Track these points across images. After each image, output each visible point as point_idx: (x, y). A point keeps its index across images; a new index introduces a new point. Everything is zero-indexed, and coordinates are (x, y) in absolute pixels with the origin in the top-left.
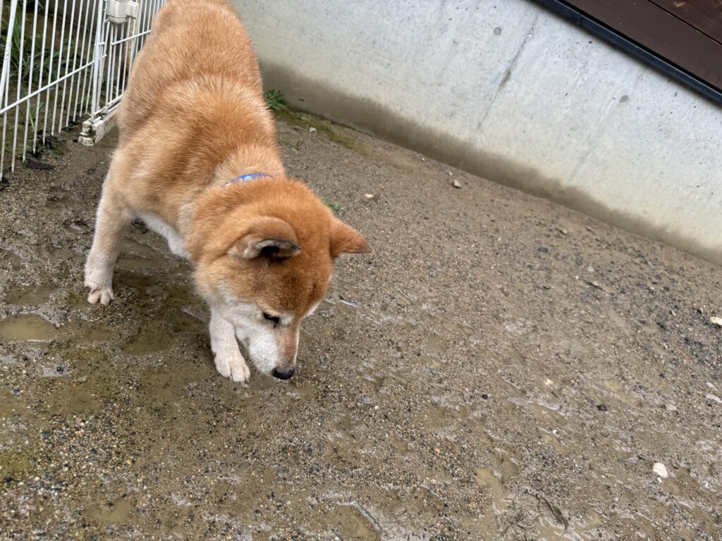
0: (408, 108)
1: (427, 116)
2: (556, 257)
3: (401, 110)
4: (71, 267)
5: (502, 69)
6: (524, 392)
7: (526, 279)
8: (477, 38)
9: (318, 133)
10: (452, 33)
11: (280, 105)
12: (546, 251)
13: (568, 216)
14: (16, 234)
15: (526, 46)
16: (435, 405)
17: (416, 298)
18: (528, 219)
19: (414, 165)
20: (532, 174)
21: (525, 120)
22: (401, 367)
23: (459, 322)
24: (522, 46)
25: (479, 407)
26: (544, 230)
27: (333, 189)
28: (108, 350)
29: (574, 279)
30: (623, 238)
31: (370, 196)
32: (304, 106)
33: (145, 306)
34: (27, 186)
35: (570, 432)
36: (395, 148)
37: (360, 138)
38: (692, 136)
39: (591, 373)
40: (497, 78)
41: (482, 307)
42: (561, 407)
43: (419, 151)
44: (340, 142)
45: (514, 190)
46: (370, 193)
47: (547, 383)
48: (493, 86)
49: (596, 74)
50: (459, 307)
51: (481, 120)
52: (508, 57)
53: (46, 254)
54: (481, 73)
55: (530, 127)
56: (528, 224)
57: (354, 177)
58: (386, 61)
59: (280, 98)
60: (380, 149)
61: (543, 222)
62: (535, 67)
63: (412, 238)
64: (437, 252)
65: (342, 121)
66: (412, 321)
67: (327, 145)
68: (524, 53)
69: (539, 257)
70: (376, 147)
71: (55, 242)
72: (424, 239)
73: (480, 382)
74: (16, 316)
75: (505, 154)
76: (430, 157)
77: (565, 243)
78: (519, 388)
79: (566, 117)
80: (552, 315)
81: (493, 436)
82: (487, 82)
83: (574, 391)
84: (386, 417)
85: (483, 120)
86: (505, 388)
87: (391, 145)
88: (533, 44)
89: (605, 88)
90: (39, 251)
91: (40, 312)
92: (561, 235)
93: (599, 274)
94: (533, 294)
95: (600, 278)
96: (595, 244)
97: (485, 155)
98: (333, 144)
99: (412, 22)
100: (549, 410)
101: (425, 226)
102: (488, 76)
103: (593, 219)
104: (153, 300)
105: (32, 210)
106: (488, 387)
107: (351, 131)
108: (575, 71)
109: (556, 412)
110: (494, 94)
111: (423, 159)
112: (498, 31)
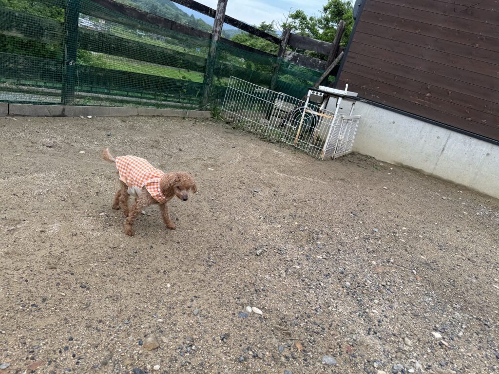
5: (442, 147)
8: (432, 140)
10: (424, 139)
21: (452, 162)
24: (447, 141)
40: (440, 150)
48: (439, 153)
52: (443, 144)
54: (435, 149)
68: (448, 143)
88: (451, 140)
102: (437, 150)
110: (440, 155)
112: (438, 138)
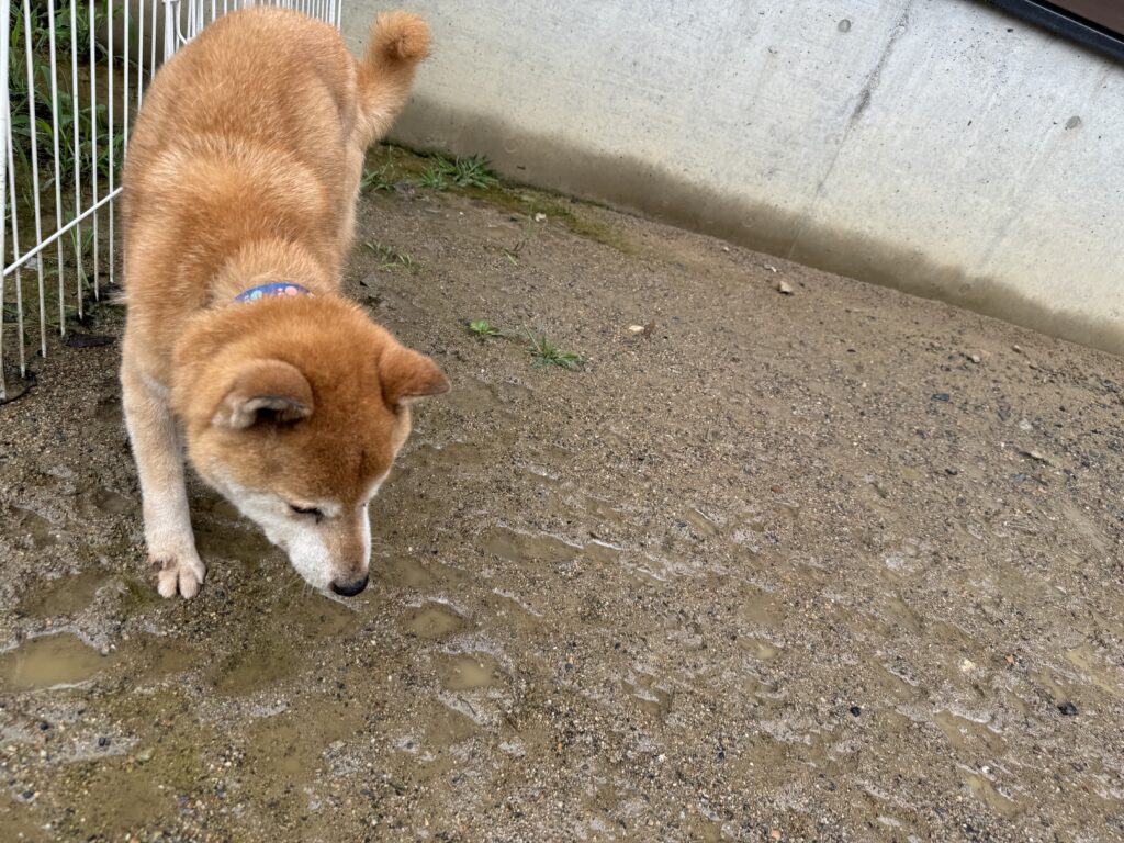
0: (697, 166)
1: (729, 177)
2: (963, 408)
3: (685, 170)
4: (132, 532)
5: (855, 89)
6: (925, 693)
7: (914, 459)
8: (809, 41)
9: (550, 222)
10: (765, 37)
11: (488, 179)
12: (945, 398)
13: (980, 328)
14: (44, 475)
15: (895, 46)
16: (766, 737)
17: (723, 520)
18: (911, 341)
19: (710, 261)
20: (916, 260)
21: (898, 171)
22: (704, 668)
23: (803, 561)
24: (889, 45)
25: (845, 734)
26: (941, 359)
27: (574, 324)
28: (189, 690)
29: (998, 448)
30: (1077, 359)
31: (637, 329)
32: (526, 176)
33: (255, 592)
34: (67, 382)
35: (1013, 768)
36: (679, 234)
37: (618, 222)
39: (1042, 639)
40: (846, 105)
41: (841, 525)
42: (993, 717)
43: (719, 236)
44: (585, 233)
45: (884, 289)
46: (637, 324)
47: (964, 669)
48: (839, 119)
49: (1022, 83)
50: (801, 529)
51: (822, 178)
52: (866, 66)
53: (91, 509)
54: (819, 99)
55: (907, 182)
56: (911, 350)
57: (611, 295)
58: (657, 92)
59: (487, 168)
60: (653, 238)
61: (936, 344)
62: (912, 82)
63: (712, 401)
64: (757, 423)
65: (589, 196)
66: (718, 568)
67: (565, 243)
68: (892, 59)
69: (935, 412)
70: (645, 235)
71: (108, 484)
72: (733, 400)
73: (845, 680)
74: (35, 641)
75: (867, 230)
76: (738, 244)
77: (977, 379)
78: (914, 683)
79: (970, 161)
80: (964, 527)
81: (875, 793)
82: (830, 113)
83: (1014, 680)
84: (680, 775)
85: (826, 176)
86: (890, 686)
87: (671, 228)
88: (908, 44)
89: (1038, 107)
90: (79, 506)
91: (75, 629)
92: (969, 364)
93: (1041, 433)
94: (929, 487)
95: (1044, 441)
96: (1028, 375)
97: (831, 234)
98: (575, 238)
99: (697, 24)
100: (973, 724)
101: (733, 374)
102: (831, 103)
103: (1024, 330)
104: (269, 579)
105: (73, 426)
106: (860, 690)
107: (603, 211)
108: (984, 82)
109: (984, 727)
110: (843, 132)
111: (726, 249)
112: (846, 26)
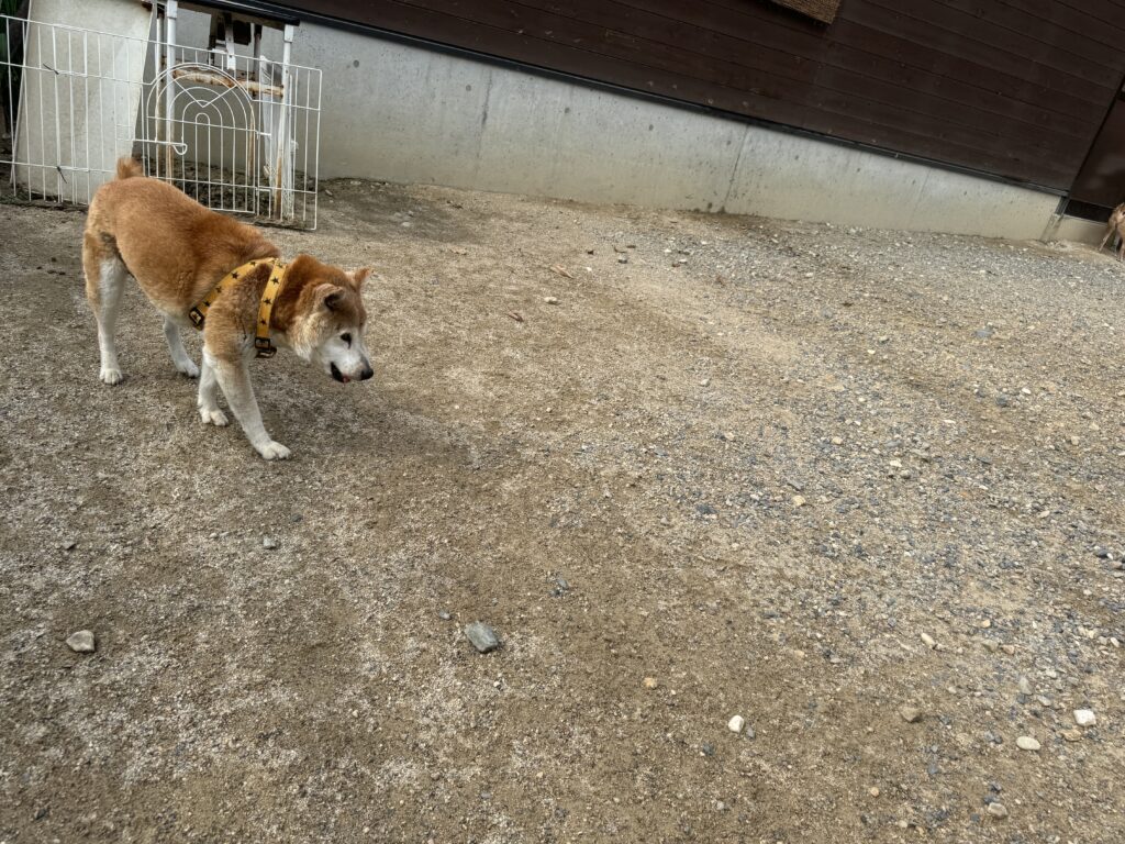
5: (480, 112)
8: (457, 96)
15: (490, 93)
21: (507, 143)
24: (488, 92)
38: (622, 123)
40: (479, 120)
48: (478, 125)
49: (543, 98)
52: (481, 102)
54: (467, 119)
55: (512, 147)
62: (501, 105)
68: (491, 97)
79: (533, 133)
82: (473, 124)
85: (479, 150)
88: (495, 90)
89: (551, 107)
102: (473, 119)
108: (528, 101)
110: (480, 130)
112: (469, 88)
